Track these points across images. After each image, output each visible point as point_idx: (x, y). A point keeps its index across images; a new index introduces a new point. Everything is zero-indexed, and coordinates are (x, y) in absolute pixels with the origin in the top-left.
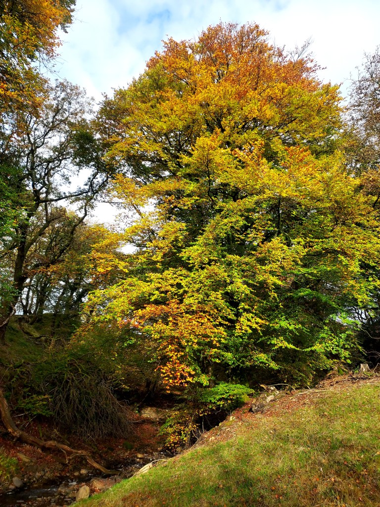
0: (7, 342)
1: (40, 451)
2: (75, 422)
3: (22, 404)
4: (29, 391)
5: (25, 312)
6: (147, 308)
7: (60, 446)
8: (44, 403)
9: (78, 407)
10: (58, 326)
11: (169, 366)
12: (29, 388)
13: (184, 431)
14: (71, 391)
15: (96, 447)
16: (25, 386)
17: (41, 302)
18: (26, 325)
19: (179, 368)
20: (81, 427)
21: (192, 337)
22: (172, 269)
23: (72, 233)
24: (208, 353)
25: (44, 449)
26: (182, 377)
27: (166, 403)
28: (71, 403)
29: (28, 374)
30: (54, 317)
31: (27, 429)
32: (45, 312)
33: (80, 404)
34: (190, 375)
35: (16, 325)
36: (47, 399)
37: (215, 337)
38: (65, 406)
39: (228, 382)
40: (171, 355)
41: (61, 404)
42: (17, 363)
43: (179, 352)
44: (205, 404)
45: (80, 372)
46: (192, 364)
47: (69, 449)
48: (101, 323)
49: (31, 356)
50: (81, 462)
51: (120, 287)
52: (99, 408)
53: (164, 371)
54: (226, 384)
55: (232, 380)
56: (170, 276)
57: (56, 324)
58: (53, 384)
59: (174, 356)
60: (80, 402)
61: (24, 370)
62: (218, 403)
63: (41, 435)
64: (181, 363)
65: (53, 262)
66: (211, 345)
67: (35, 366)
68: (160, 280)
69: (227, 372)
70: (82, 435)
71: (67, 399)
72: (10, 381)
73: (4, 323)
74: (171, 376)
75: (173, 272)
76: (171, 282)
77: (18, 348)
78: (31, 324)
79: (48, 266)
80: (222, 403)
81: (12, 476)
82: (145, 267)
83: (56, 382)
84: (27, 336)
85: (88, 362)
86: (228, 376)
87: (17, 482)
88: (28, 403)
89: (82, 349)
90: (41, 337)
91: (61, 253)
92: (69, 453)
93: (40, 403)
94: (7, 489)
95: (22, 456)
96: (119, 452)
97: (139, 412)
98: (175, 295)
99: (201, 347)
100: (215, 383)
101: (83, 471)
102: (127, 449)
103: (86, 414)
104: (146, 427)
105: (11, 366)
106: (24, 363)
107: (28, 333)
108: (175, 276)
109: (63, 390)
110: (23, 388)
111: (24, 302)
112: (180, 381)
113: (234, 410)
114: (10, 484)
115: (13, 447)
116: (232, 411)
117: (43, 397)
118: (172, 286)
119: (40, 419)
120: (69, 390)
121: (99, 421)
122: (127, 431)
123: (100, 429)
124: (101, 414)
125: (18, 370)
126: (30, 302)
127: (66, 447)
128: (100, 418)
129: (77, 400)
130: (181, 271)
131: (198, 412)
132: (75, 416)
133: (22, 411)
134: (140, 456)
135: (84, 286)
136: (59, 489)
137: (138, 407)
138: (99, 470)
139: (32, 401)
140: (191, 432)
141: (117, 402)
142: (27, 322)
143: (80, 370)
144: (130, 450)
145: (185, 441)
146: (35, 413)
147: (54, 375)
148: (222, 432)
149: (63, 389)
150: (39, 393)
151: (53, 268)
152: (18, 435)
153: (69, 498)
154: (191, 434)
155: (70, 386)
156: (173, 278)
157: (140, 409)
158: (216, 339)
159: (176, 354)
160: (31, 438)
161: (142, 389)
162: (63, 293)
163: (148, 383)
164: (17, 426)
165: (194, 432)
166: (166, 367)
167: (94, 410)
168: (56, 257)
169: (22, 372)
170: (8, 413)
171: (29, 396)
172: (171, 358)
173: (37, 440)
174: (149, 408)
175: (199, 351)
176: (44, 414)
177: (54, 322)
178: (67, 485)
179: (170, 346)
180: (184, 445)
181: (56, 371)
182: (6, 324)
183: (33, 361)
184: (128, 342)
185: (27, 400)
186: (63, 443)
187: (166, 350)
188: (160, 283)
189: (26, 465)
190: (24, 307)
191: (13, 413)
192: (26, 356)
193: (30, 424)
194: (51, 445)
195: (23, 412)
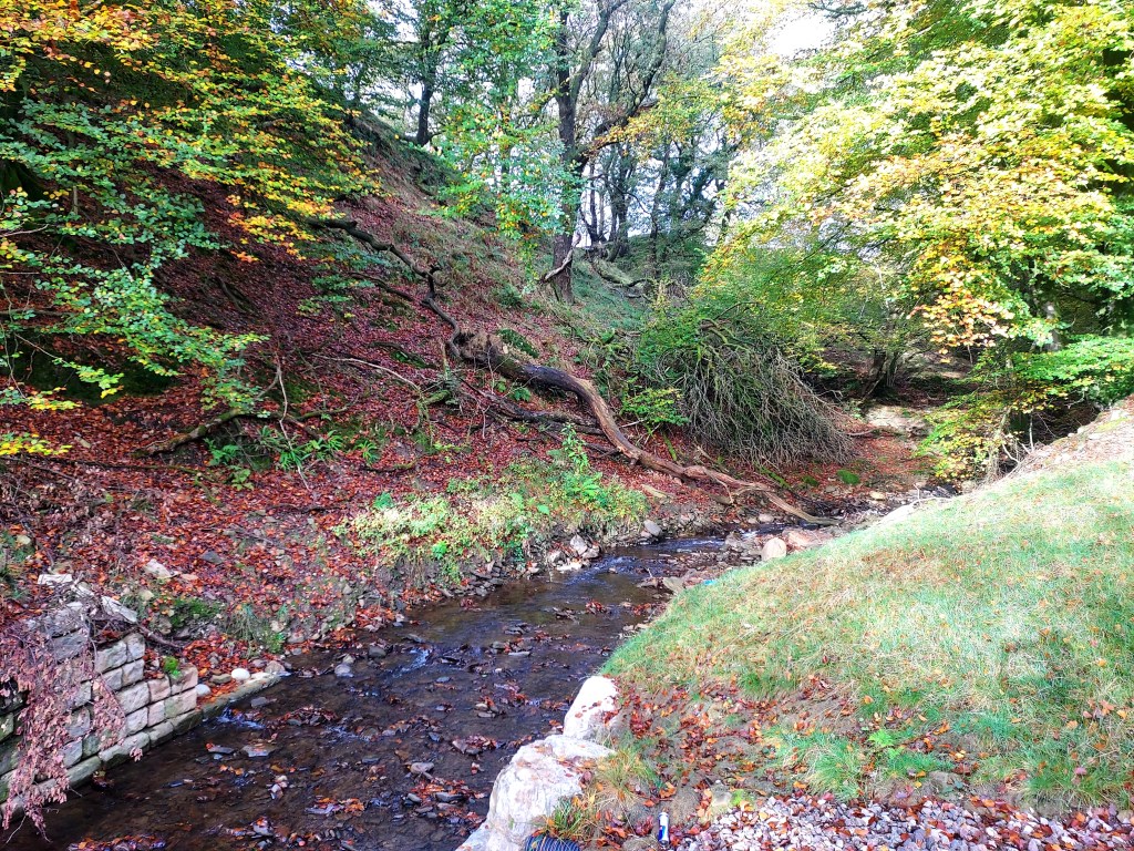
0: (579, 298)
1: (678, 481)
2: (733, 436)
3: (630, 404)
4: (638, 382)
5: (594, 238)
6: (879, 170)
7: (714, 474)
8: (669, 402)
9: (733, 409)
10: (664, 257)
11: (945, 303)
12: (636, 378)
13: (982, 446)
14: (716, 379)
15: (780, 479)
16: (627, 375)
17: (620, 211)
18: (603, 262)
19: (971, 306)
20: (745, 444)
21: (1009, 227)
22: (940, 52)
23: (663, 29)
24: (1054, 263)
25: (684, 478)
26: (980, 327)
27: (926, 397)
28: (719, 403)
29: (629, 353)
30: (652, 240)
31: (649, 447)
32: (631, 233)
33: (737, 401)
34: (1001, 322)
35: (584, 265)
36: (673, 395)
37: (1074, 220)
38: (708, 407)
39: (1105, 334)
40: (947, 280)
41: (701, 404)
42: (605, 336)
43: (968, 269)
44: (1037, 386)
45: (727, 343)
46: (1004, 297)
47: (731, 480)
48: (761, 232)
49: (625, 320)
50: (756, 502)
51: (802, 134)
52: (776, 409)
53: (932, 317)
54: (1100, 339)
55: (1117, 330)
56: (936, 71)
57: (658, 254)
58: (679, 369)
59: (956, 280)
60: (736, 398)
61: (619, 346)
62: (1077, 383)
63: (674, 456)
64: (974, 296)
65: (634, 112)
66: (1062, 242)
67: (636, 337)
68: (909, 88)
69: (1102, 311)
70: (750, 459)
71: (711, 394)
72: (600, 365)
73: (566, 262)
74: (952, 325)
75: (944, 60)
76: (943, 86)
77: (600, 307)
78: (612, 260)
79: (626, 123)
80: (1087, 382)
81: (642, 518)
82: (858, 68)
83: (683, 365)
84: (609, 285)
85: (738, 322)
86: (1104, 321)
87: (652, 528)
88: (639, 404)
89: (722, 298)
90: (635, 283)
91: (646, 87)
92: (733, 487)
93: (661, 403)
94: (639, 537)
95: (650, 489)
96: (829, 489)
97: (863, 416)
98: (951, 123)
99: (1035, 251)
100: (1064, 340)
101: (765, 518)
102: (847, 483)
103: (752, 419)
104: (880, 443)
105: (596, 339)
106: (616, 334)
107: (609, 279)
108: (951, 69)
109: (700, 378)
110: (626, 378)
111: (589, 219)
112: (975, 337)
113: (1120, 398)
114: (642, 530)
115: (632, 474)
116: (1114, 402)
117: (665, 392)
118: (944, 96)
119: (665, 429)
120: (712, 377)
121: (780, 432)
122: (843, 450)
123: (784, 447)
124: (782, 418)
125: (609, 346)
126: (598, 217)
127: (725, 477)
128: (781, 426)
129: (730, 396)
130: (968, 51)
131: (1019, 406)
132: (731, 424)
133: (632, 417)
134: (876, 495)
135: (704, 161)
136: (727, 542)
137: (859, 406)
138: (795, 516)
139: (647, 399)
140: (1001, 448)
141: (814, 396)
142: (604, 256)
143: (725, 339)
144: (854, 485)
145: (984, 466)
146: (656, 420)
147: (677, 353)
148: (1090, 444)
149: (699, 375)
150: (656, 386)
151: (638, 124)
152: (636, 456)
153: (749, 556)
154: (1001, 452)
155: (710, 371)
156: (943, 78)
157: (864, 411)
158: (1079, 225)
159: (962, 274)
160: (660, 461)
161: (864, 370)
162: (662, 186)
163: (879, 358)
164: (631, 441)
165: (1008, 448)
166: (938, 308)
167: (767, 412)
168: (637, 100)
169: (616, 350)
170: (612, 422)
171: (639, 391)
172: (948, 286)
173: (670, 464)
174: (885, 408)
175: (1029, 260)
176: (673, 421)
177: (654, 251)
178: (739, 537)
179: (943, 259)
180: (984, 473)
181: (679, 342)
182: (569, 264)
183: (630, 329)
184: (826, 270)
185: (637, 398)
186: (717, 469)
187: (934, 270)
188: (907, 97)
189: (661, 502)
190: (591, 229)
191: (619, 420)
192: (618, 321)
193: (651, 438)
194: (695, 472)
195: (636, 420)
